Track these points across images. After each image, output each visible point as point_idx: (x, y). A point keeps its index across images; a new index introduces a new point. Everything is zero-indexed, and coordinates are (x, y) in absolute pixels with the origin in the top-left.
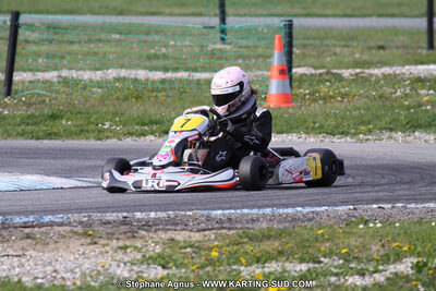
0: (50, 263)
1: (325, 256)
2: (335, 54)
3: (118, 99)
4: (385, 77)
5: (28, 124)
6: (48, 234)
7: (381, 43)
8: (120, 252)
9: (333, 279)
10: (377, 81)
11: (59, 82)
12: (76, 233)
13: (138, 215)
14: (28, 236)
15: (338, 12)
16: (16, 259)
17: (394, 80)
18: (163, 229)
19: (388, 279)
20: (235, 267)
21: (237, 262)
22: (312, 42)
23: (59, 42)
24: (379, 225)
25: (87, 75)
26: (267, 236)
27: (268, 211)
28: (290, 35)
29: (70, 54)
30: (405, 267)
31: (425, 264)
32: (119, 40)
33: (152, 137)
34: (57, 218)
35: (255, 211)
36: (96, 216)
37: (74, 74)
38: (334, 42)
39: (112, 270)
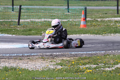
0: (34, 65)
1: (100, 63)
2: (95, 15)
3: (45, 26)
4: (108, 20)
5: (24, 32)
6: (33, 58)
7: (106, 13)
8: (51, 62)
9: (102, 69)
10: (106, 22)
11: (31, 22)
12: (40, 58)
13: (54, 53)
14: (29, 59)
15: (95, 5)
16: (26, 64)
17: (110, 21)
18: (60, 57)
19: (115, 69)
20: (78, 66)
21: (79, 64)
22: (89, 12)
23: (30, 12)
24: (112, 56)
25: (37, 20)
26: (85, 58)
27: (85, 52)
29: (32, 15)
30: (119, 66)
32: (44, 12)
34: (35, 54)
35: (82, 53)
36: (44, 54)
37: (34, 20)
38: (95, 12)
39: (49, 67)
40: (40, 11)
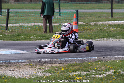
0: (21, 72)
1: (91, 70)
2: (88, 19)
3: (34, 30)
4: (102, 24)
5: (12, 37)
6: (20, 65)
7: (99, 16)
8: (39, 69)
9: (93, 76)
10: (100, 25)
11: (19, 26)
12: (27, 65)
13: (43, 60)
14: (16, 66)
15: (88, 8)
16: (13, 71)
17: (104, 25)
18: (49, 64)
19: (107, 75)
20: (68, 73)
21: (69, 71)
22: (82, 16)
23: (19, 16)
24: (104, 62)
25: (26, 25)
26: (76, 65)
27: (75, 59)
28: (78, 14)
29: (21, 19)
30: (111, 72)
31: (116, 72)
32: (34, 16)
33: (43, 40)
34: (22, 61)
35: (72, 59)
36: (32, 60)
37: (23, 24)
38: (88, 16)
39: (37, 74)
40: (30, 15)
